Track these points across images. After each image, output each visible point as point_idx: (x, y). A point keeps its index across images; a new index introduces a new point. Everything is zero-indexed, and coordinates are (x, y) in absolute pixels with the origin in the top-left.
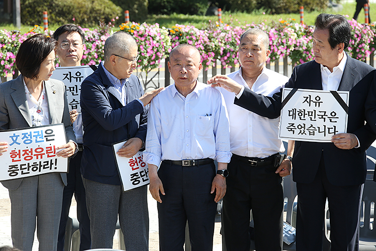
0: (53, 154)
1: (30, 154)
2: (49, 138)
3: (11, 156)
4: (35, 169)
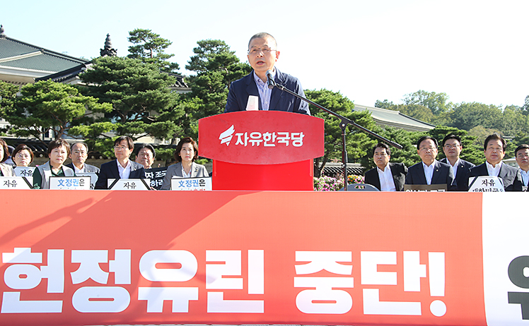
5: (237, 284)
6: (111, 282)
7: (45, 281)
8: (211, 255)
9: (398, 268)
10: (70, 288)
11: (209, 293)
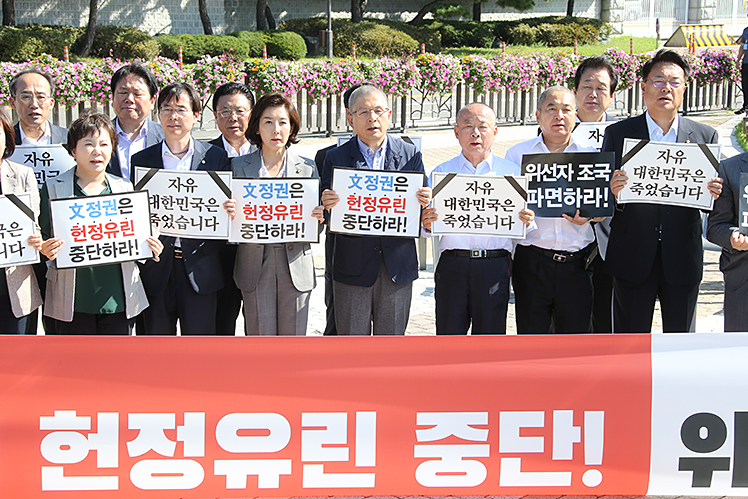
5: (342, 455)
6: (179, 454)
7: (93, 454)
8: (308, 419)
9: (546, 432)
10: (126, 462)
11: (305, 466)
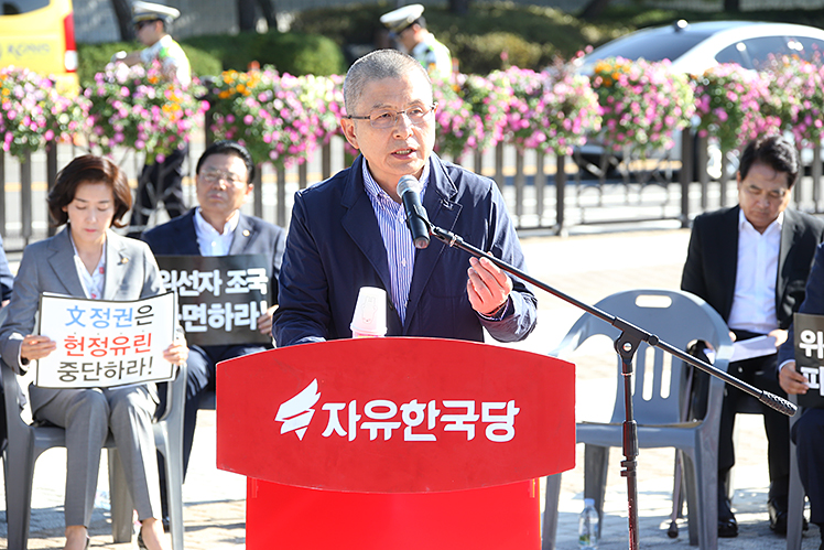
0: (145, 347)
1: (102, 347)
2: (142, 321)
3: (66, 346)
4: (110, 374)
